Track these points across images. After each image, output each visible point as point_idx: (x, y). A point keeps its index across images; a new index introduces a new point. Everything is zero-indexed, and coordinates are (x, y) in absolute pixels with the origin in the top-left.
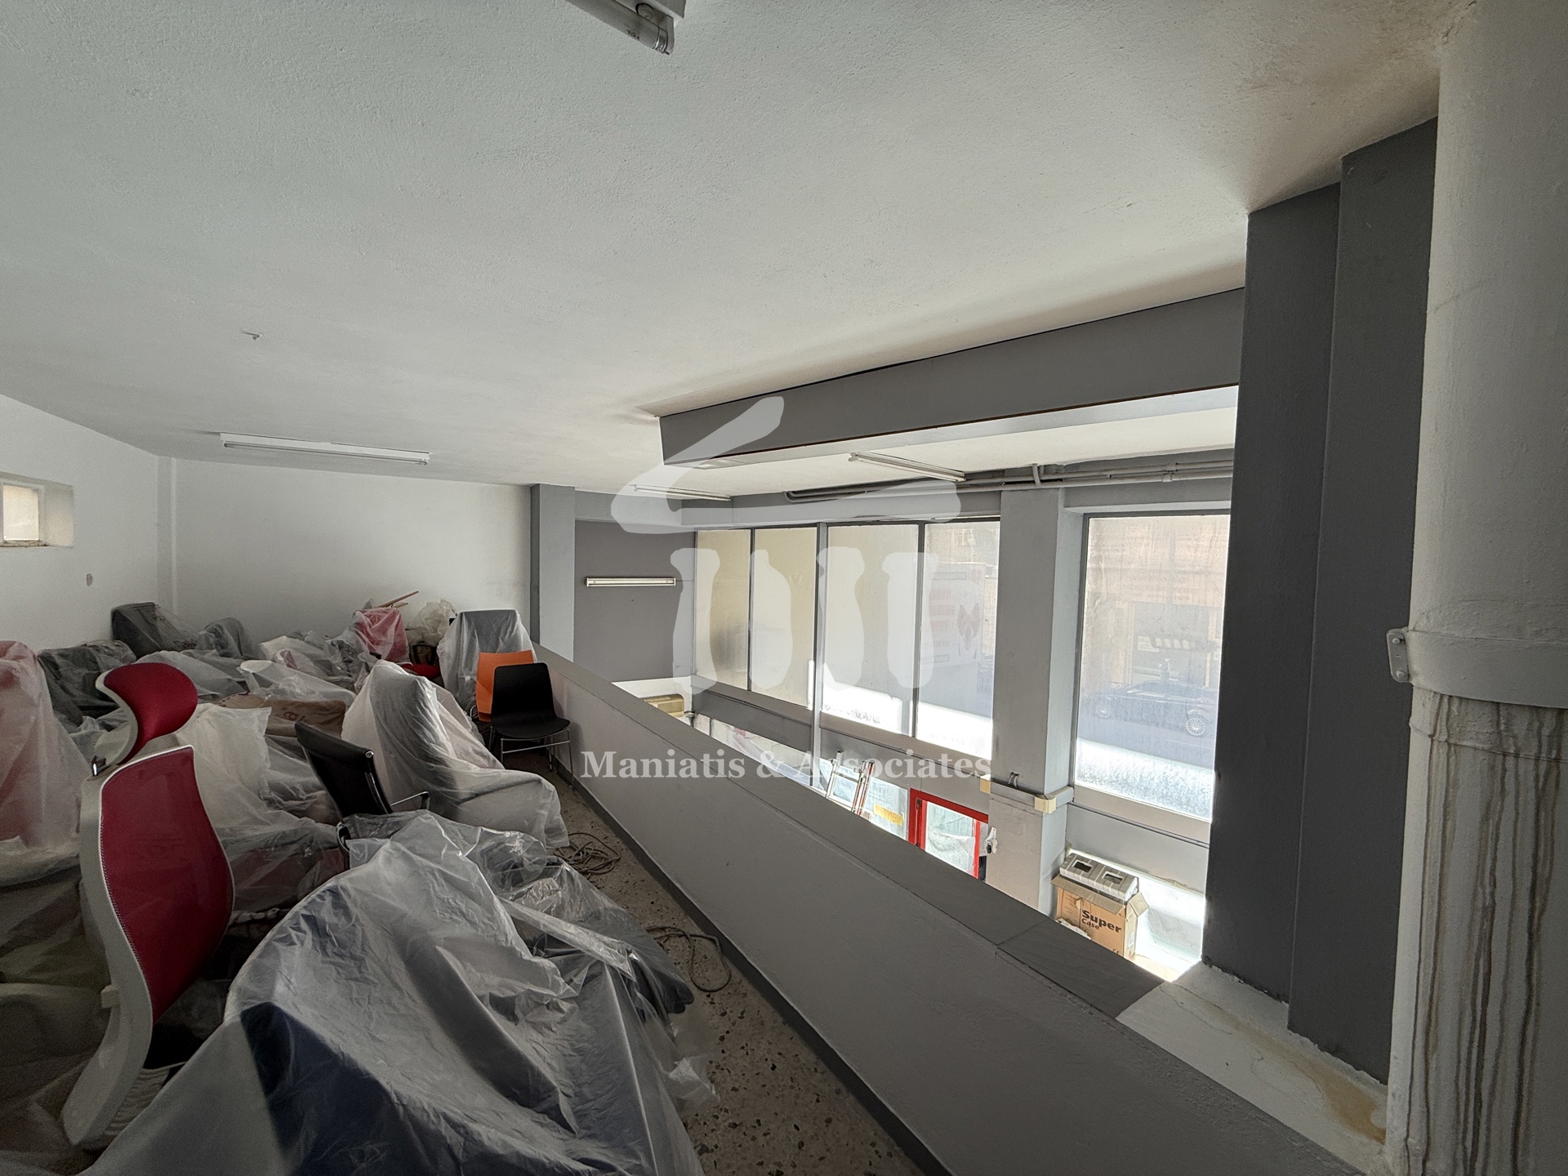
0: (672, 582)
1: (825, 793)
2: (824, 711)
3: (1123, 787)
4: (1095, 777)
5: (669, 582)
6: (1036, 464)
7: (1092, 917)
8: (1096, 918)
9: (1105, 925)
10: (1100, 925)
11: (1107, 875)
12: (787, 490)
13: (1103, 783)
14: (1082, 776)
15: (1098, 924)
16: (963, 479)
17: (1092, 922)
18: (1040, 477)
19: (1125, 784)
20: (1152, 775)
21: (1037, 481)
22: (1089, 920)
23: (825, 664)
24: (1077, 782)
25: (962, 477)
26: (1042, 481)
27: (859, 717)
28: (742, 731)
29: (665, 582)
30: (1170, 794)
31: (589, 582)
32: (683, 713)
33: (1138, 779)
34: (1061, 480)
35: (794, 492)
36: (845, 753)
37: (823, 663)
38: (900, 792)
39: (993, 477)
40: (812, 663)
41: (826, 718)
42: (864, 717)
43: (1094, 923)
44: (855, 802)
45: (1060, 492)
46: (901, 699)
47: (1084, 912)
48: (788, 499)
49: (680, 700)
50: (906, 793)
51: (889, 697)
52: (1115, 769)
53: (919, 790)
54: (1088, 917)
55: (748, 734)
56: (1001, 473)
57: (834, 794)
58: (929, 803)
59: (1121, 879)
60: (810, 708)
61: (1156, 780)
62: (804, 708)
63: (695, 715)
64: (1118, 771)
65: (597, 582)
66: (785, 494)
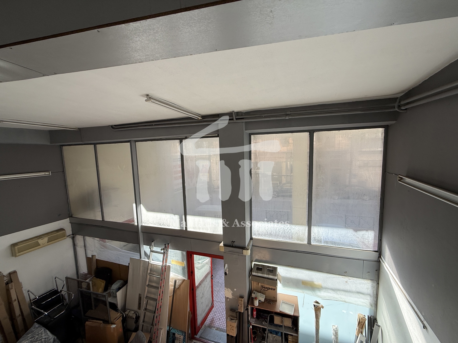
0: (48, 173)
1: (148, 260)
2: (143, 225)
3: (270, 236)
4: (260, 234)
5: (46, 174)
6: (234, 111)
7: (265, 287)
8: (266, 287)
9: (269, 289)
10: (268, 289)
11: (268, 269)
12: (111, 125)
13: (263, 236)
14: (255, 234)
15: (267, 289)
16: (201, 118)
17: (265, 289)
18: (235, 117)
19: (271, 235)
20: (280, 230)
21: (235, 119)
22: (264, 289)
23: (141, 204)
24: (254, 237)
25: (201, 117)
26: (236, 119)
27: (160, 225)
28: (104, 240)
30: (286, 235)
32: (66, 237)
33: (275, 232)
34: (243, 118)
35: (115, 125)
36: (155, 241)
37: (140, 204)
38: (182, 253)
39: (213, 118)
40: (134, 205)
41: (144, 227)
42: (163, 225)
43: (266, 289)
44: (163, 262)
45: (244, 124)
46: (179, 215)
47: (262, 286)
48: (112, 129)
49: (64, 231)
50: (185, 253)
51: (173, 215)
52: (266, 230)
53: (191, 251)
54: (263, 288)
55: (107, 240)
57: (152, 260)
58: (195, 255)
59: (273, 270)
60: (136, 224)
61: (281, 232)
62: (133, 225)
63: (75, 236)
64: (268, 230)
66: (111, 127)
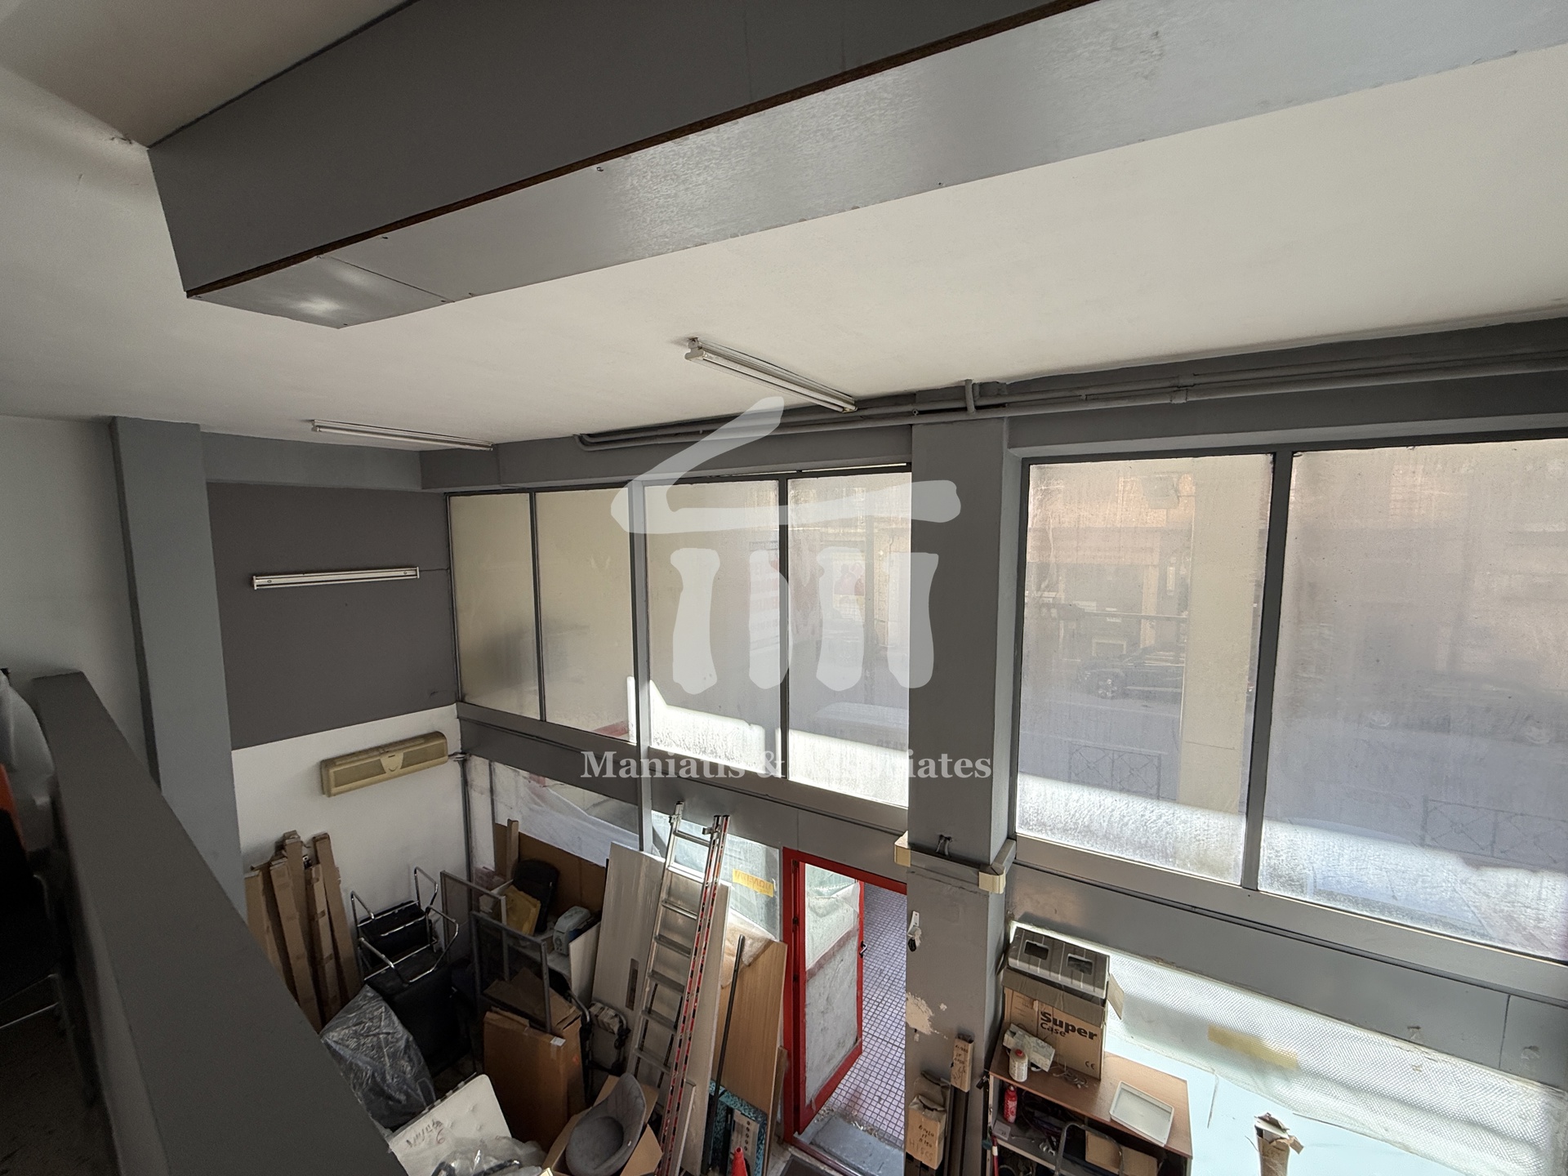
0: (413, 573)
1: (663, 860)
2: (654, 746)
3: (1085, 836)
4: (1044, 824)
5: (409, 573)
6: (971, 380)
7: (1055, 1021)
8: (1061, 1022)
9: (1073, 1030)
10: (1067, 1030)
11: (1070, 958)
12: (578, 432)
13: (1056, 831)
14: (1026, 824)
15: (1063, 1030)
16: (853, 408)
17: (1055, 1027)
18: (974, 401)
19: (1088, 832)
20: (1126, 820)
21: (972, 408)
22: (1051, 1024)
23: (651, 681)
24: (1020, 830)
25: (852, 404)
26: (978, 408)
27: (705, 752)
28: (541, 778)
29: (402, 573)
30: (1150, 843)
31: (257, 581)
32: (446, 757)
33: (1105, 825)
34: (1002, 405)
35: (589, 435)
36: (687, 802)
37: (649, 679)
38: (767, 851)
39: (897, 404)
40: (631, 682)
41: (657, 755)
42: (712, 753)
43: (1058, 1028)
44: (707, 872)
45: (1005, 425)
46: (763, 727)
47: (1044, 1014)
48: (580, 445)
49: (442, 741)
50: (776, 853)
51: (747, 724)
52: (1072, 813)
53: (795, 849)
54: (1049, 1021)
55: (548, 781)
56: (910, 397)
57: (676, 861)
58: (807, 865)
59: (1090, 964)
60: (633, 741)
61: (1131, 826)
62: (625, 743)
63: (467, 756)
64: (1077, 815)
65: (274, 581)
66: (577, 440)
